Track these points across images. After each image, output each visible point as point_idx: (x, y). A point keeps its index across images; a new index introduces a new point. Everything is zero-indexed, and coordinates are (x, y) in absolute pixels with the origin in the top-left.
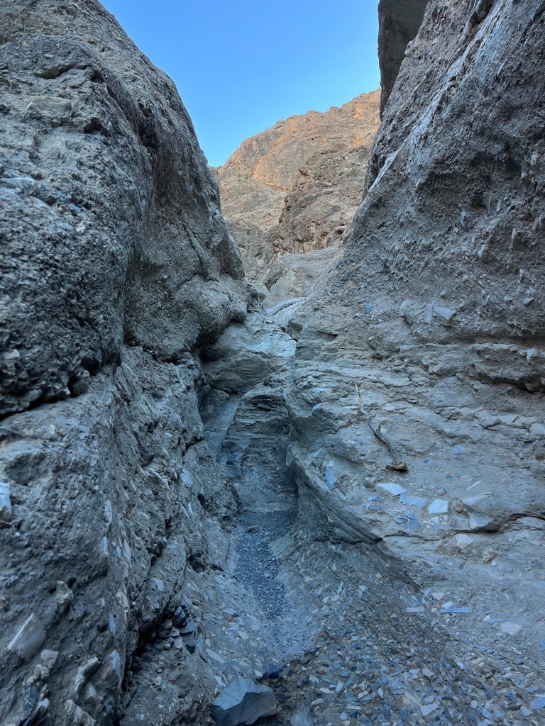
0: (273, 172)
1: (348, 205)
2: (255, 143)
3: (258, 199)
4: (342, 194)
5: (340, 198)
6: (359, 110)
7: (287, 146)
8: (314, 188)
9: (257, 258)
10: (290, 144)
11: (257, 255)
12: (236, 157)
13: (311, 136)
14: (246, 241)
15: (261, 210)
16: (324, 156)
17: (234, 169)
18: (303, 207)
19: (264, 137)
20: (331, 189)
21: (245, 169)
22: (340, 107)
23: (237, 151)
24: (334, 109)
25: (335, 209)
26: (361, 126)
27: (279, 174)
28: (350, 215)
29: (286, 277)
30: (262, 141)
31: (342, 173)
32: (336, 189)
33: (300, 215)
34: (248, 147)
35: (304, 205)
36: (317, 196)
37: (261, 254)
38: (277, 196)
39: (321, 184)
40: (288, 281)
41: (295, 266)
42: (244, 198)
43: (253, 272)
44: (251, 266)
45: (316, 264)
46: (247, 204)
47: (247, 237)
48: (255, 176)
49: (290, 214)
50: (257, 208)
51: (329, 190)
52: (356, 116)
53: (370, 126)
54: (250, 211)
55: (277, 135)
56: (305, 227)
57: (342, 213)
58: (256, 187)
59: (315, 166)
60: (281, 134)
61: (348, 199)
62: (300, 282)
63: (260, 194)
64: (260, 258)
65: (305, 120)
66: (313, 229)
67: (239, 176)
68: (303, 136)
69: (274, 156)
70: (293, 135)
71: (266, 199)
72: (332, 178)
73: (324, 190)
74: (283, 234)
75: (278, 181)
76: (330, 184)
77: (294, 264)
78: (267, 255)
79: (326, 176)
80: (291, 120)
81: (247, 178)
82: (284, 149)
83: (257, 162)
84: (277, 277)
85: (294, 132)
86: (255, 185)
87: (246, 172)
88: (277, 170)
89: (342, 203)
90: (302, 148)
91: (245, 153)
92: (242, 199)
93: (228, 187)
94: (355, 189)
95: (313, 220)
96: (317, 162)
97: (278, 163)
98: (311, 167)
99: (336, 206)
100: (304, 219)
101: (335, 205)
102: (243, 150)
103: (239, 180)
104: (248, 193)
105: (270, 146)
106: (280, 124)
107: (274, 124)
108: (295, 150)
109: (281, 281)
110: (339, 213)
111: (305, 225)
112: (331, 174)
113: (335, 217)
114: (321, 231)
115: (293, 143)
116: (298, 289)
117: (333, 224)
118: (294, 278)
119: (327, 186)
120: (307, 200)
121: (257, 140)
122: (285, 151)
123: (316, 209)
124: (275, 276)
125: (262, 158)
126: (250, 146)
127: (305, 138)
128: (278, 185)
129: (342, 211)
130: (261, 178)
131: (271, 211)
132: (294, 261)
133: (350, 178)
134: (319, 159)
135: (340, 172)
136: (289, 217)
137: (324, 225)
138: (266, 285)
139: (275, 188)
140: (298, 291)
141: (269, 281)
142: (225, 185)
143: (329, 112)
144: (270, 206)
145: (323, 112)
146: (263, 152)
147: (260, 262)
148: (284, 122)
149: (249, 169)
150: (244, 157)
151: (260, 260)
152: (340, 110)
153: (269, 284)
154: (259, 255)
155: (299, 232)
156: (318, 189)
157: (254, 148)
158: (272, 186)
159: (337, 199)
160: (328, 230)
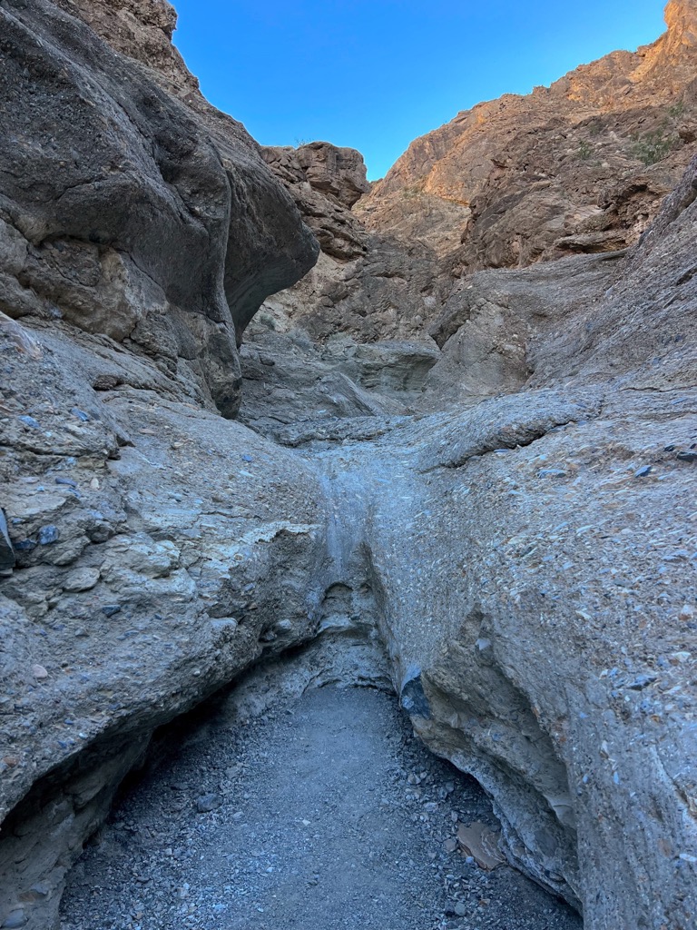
0: (453, 180)
1: (577, 203)
2: (428, 144)
3: (431, 219)
4: (565, 186)
5: (563, 194)
6: (576, 89)
7: (473, 144)
8: (519, 182)
9: (424, 294)
10: (477, 141)
11: (424, 290)
12: (402, 165)
13: (507, 128)
14: (405, 266)
15: (436, 233)
16: (531, 137)
17: (400, 181)
18: (501, 213)
19: (441, 135)
20: (547, 182)
21: (414, 180)
22: (549, 87)
23: (403, 156)
24: (539, 89)
25: (555, 211)
26: (579, 110)
27: (460, 184)
28: (582, 219)
29: (479, 318)
30: (438, 140)
31: (565, 156)
32: (556, 182)
33: (496, 225)
34: (418, 150)
35: (502, 208)
36: (523, 194)
37: (432, 287)
38: (458, 214)
39: (529, 176)
40: (485, 328)
41: (503, 291)
42: (411, 219)
43: (418, 317)
44: (413, 307)
45: (553, 287)
46: (416, 226)
47: (408, 259)
48: (428, 188)
49: (480, 225)
50: (429, 231)
51: (542, 183)
52: (572, 97)
53: (593, 109)
54: (420, 236)
55: (458, 131)
56: (504, 243)
57: (567, 217)
58: (429, 203)
59: (518, 152)
60: (464, 130)
61: (575, 195)
62: (512, 329)
63: (434, 212)
64: (430, 294)
65: (499, 106)
66: (517, 246)
67: (406, 189)
68: (496, 129)
69: (454, 158)
70: (482, 128)
71: (443, 219)
72: (547, 166)
73: (535, 184)
74: (468, 256)
75: (459, 193)
76: (543, 175)
77: (499, 288)
78: (441, 292)
79: (537, 164)
80: (478, 109)
81: (416, 192)
82: (469, 148)
83: (431, 168)
84: (459, 321)
85: (483, 124)
86: (427, 201)
87: (415, 184)
88: (458, 178)
89: (566, 201)
90: (494, 146)
91: (414, 159)
92: (408, 220)
93: (391, 205)
94: (588, 177)
95: (517, 231)
96: (522, 146)
97: (460, 168)
98: (512, 154)
99: (556, 207)
100: (502, 231)
101: (553, 204)
102: (412, 154)
103: (406, 196)
104: (417, 212)
105: (448, 147)
106: (465, 115)
107: (455, 116)
108: (484, 148)
109: (470, 329)
110: (562, 217)
111: (503, 241)
112: (545, 159)
113: (556, 224)
114: (531, 247)
115: (482, 139)
116: (508, 347)
117: (553, 234)
118: (498, 321)
119: (539, 179)
120: (506, 201)
121: (431, 140)
122: (470, 151)
123: (524, 212)
124: (454, 318)
125: (437, 162)
126: (422, 148)
127: (499, 131)
128: (460, 199)
129: (567, 213)
130: (436, 190)
131: (449, 234)
132: (499, 283)
133: (577, 163)
134: (524, 142)
135: (560, 155)
136: (478, 229)
137: (537, 237)
138: (434, 337)
139: (456, 203)
140: (510, 351)
141: (442, 330)
142: (386, 203)
143: (533, 94)
144: (448, 228)
145: (523, 94)
146: (438, 156)
147: (430, 301)
148: (469, 113)
149: (420, 180)
150: (413, 163)
151: (429, 298)
152: (548, 90)
153: (441, 336)
154: (427, 289)
155: (493, 251)
156: (525, 184)
157: (427, 151)
158: (450, 200)
159: (557, 195)
160: (543, 244)
